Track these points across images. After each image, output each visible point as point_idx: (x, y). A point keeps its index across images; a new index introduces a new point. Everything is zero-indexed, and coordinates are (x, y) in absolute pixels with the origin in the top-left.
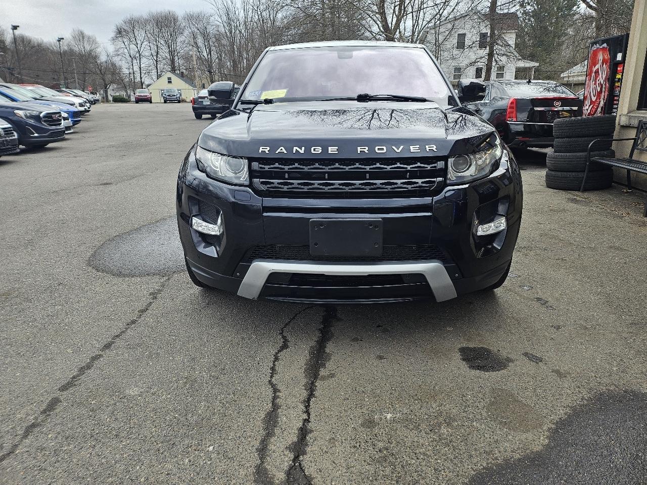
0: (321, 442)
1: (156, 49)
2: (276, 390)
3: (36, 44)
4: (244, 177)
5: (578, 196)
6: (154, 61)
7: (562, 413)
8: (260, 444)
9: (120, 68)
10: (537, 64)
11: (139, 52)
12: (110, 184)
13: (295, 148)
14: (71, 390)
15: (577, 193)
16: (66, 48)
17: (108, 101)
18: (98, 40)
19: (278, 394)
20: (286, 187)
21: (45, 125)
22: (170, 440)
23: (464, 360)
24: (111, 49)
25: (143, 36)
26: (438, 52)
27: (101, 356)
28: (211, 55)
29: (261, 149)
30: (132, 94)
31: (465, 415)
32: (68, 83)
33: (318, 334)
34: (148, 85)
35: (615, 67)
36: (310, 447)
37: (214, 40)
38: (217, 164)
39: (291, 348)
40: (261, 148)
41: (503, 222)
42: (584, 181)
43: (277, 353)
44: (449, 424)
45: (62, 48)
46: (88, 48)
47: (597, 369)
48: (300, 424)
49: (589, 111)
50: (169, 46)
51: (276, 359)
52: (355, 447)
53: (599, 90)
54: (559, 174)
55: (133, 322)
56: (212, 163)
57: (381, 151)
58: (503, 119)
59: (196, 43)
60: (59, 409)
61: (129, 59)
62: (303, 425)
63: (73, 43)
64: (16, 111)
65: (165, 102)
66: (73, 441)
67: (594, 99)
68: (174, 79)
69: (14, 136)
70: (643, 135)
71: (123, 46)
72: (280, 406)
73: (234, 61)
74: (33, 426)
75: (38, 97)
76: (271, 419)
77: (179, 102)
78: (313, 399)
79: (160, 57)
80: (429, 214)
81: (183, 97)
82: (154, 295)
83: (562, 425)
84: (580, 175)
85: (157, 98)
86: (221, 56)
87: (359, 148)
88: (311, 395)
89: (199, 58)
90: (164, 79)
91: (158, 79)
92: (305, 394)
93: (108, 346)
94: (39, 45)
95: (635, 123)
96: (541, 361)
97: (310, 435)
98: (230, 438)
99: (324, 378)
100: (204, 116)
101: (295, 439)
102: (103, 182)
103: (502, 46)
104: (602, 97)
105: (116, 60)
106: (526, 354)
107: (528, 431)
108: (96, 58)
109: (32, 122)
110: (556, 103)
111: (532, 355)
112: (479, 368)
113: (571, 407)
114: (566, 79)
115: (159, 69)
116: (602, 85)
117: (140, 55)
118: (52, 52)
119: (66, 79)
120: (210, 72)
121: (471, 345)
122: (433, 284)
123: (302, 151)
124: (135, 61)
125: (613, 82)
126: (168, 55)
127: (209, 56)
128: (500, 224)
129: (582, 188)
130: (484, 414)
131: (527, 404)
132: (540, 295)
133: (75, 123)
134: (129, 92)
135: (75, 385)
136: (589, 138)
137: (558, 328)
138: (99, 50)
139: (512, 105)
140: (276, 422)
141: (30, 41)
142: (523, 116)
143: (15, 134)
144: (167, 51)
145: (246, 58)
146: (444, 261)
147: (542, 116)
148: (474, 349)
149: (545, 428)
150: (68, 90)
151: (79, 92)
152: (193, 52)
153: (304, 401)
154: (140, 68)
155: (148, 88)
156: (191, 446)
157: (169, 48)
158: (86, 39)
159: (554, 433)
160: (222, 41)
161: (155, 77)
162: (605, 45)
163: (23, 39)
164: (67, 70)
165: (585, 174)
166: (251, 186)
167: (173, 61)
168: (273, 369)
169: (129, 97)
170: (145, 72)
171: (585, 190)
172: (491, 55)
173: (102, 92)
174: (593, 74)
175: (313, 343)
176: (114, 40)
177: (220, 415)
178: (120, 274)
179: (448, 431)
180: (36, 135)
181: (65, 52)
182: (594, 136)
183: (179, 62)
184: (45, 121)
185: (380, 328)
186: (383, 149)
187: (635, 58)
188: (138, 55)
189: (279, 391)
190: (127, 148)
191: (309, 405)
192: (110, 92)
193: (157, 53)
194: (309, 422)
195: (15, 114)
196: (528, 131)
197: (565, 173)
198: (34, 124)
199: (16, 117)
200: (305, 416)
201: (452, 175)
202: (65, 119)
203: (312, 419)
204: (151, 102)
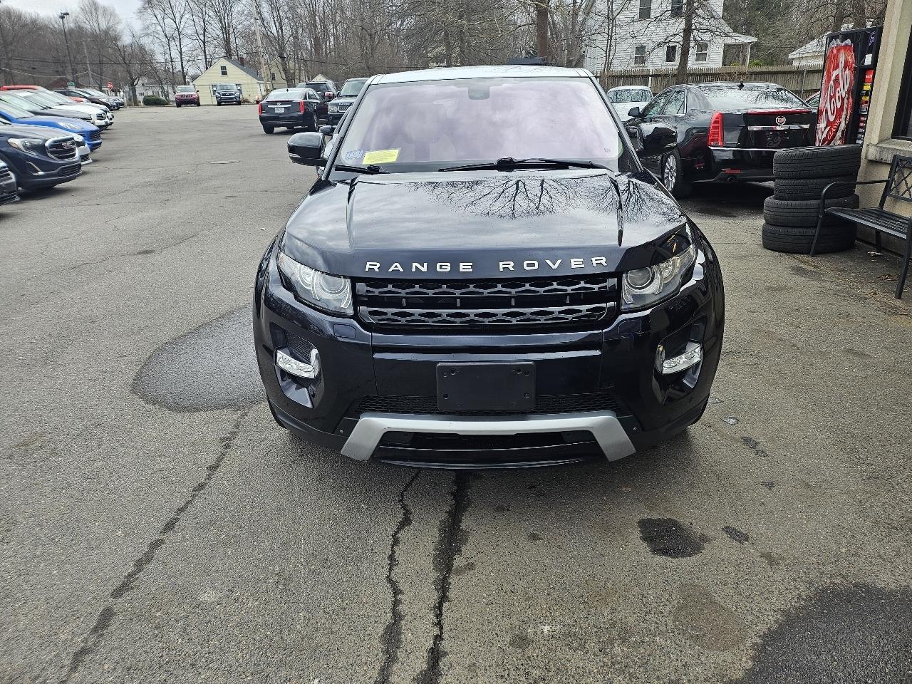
0: (458, 669)
1: (202, 24)
2: (397, 592)
3: (29, 20)
4: (346, 304)
5: (807, 262)
6: (200, 41)
7: (771, 620)
8: (379, 674)
9: (152, 54)
10: (755, 40)
11: (178, 29)
12: (151, 252)
13: (414, 265)
14: (127, 596)
15: (806, 258)
16: (72, 25)
17: (136, 104)
18: (117, 12)
19: (399, 597)
20: (404, 319)
21: (54, 160)
22: (263, 670)
23: (644, 539)
24: (138, 26)
25: (184, 5)
26: (612, 28)
27: (162, 541)
28: (282, 31)
29: (368, 266)
30: (171, 91)
31: (646, 625)
32: (77, 78)
33: (450, 500)
34: (194, 78)
35: (862, 74)
36: (444, 677)
37: (286, 8)
38: (308, 280)
39: (415, 524)
40: (368, 263)
41: (697, 350)
42: (815, 242)
43: (396, 533)
44: (624, 640)
45: (66, 26)
46: (103, 26)
47: (820, 551)
48: (430, 644)
49: (824, 136)
50: (221, 19)
51: (396, 542)
52: (502, 676)
53: (839, 107)
54: (781, 230)
55: (201, 486)
56: (301, 277)
57: (531, 267)
58: (705, 140)
59: (260, 13)
60: (114, 625)
61: (165, 40)
62: (435, 643)
63: (82, 17)
64: (11, 140)
65: (219, 104)
66: (137, 674)
67: (832, 118)
68: (231, 68)
69: (11, 178)
70: (899, 177)
71: (156, 22)
72: (404, 616)
73: (316, 40)
74: (83, 652)
75: (38, 109)
76: (392, 636)
77: (239, 103)
78: (446, 605)
79: (209, 36)
80: (597, 353)
81: (245, 95)
82: (226, 443)
83: (771, 637)
84: (810, 232)
85: (207, 97)
86: (297, 32)
87: (501, 264)
88: (443, 598)
89: (266, 36)
90: (216, 69)
91: (207, 68)
92: (435, 596)
93: (170, 526)
94: (34, 22)
95: (888, 157)
96: (747, 539)
97: (444, 660)
98: (340, 665)
99: (459, 571)
100: (276, 130)
101: (425, 666)
102: (142, 250)
103: (703, 18)
104: (844, 116)
105: (146, 41)
106: (727, 530)
107: (726, 648)
108: (116, 38)
109: (34, 154)
110: (778, 120)
111: (734, 529)
112: (665, 552)
113: (783, 611)
114: (796, 64)
115: (207, 53)
116: (843, 100)
117: (179, 35)
118: (54, 32)
119: (74, 71)
120: (282, 57)
121: (655, 516)
122: (602, 441)
123: (424, 269)
124: (172, 43)
125: (859, 96)
126: (219, 33)
127: (280, 33)
128: (693, 354)
129: (812, 250)
130: (671, 625)
131: (726, 607)
132: (750, 432)
133: (94, 147)
134: (166, 88)
135: (132, 588)
136: (823, 180)
137: (770, 485)
138: (119, 27)
139: (716, 125)
140: (399, 641)
141: (19, 17)
142: (733, 137)
143: (12, 175)
144: (219, 26)
145: (333, 34)
146: (618, 412)
147: (759, 139)
148: (658, 523)
149: (749, 643)
150: (78, 91)
151: (96, 94)
152: (257, 27)
153: (435, 607)
154: (181, 53)
155: (194, 82)
156: (290, 679)
157: (221, 22)
158: (100, 12)
159: (760, 651)
160: (298, 10)
161: (202, 66)
162: (848, 42)
163: (10, 14)
164: (75, 58)
165: (818, 229)
166: (356, 316)
167: (227, 42)
168: (392, 557)
169: (167, 96)
170: (188, 58)
171: (817, 253)
172: (688, 31)
173: (127, 89)
174: (832, 82)
175: (443, 516)
176: (140, 12)
177: (326, 632)
178: (177, 408)
179: (623, 651)
180: (41, 173)
181: (71, 31)
182: (829, 177)
183: (236, 42)
184: (52, 153)
185: (533, 489)
186: (533, 265)
187: (890, 65)
188: (176, 34)
189: (401, 592)
190: (170, 186)
191: (441, 614)
192: (139, 90)
193: (205, 30)
194: (443, 639)
195: (9, 145)
196: (739, 160)
197: (790, 229)
198: (37, 157)
199: (11, 148)
200: (436, 631)
201: (627, 297)
202: (79, 144)
203: (445, 636)
204: (199, 105)
